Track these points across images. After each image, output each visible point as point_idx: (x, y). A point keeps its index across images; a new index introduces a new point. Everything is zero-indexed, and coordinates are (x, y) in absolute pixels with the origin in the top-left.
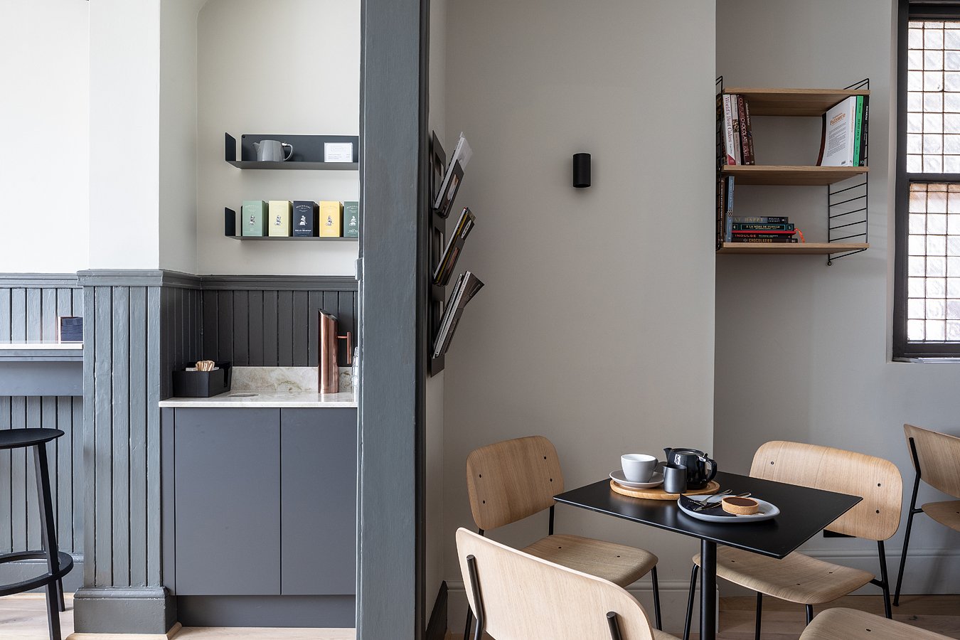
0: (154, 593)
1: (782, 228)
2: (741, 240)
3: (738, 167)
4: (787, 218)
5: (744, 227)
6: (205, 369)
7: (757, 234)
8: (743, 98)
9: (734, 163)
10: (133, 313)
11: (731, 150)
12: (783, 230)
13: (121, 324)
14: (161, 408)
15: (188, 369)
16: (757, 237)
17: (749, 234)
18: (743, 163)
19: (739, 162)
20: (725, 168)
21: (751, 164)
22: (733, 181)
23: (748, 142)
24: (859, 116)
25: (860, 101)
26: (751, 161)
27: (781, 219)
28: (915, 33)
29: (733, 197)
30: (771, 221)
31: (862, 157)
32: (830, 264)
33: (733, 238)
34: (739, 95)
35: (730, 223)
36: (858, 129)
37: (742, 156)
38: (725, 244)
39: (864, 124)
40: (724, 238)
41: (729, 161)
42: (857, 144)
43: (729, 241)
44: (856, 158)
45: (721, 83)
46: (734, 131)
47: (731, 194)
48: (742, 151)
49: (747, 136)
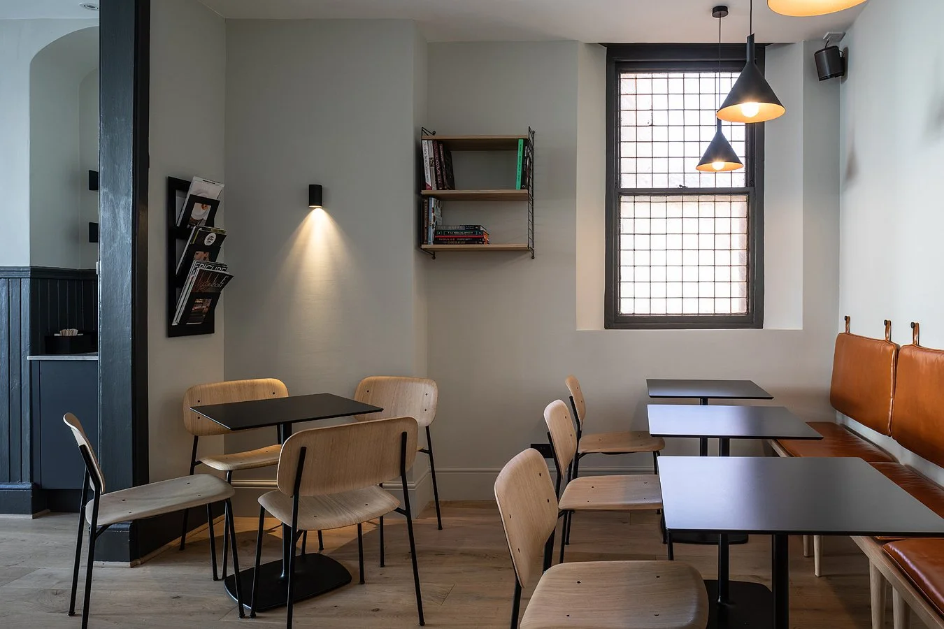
0: (24, 487)
1: (474, 233)
2: (441, 243)
3: (435, 191)
4: (479, 226)
5: (446, 233)
6: (67, 335)
7: (456, 238)
8: (438, 143)
9: (431, 188)
10: (12, 296)
11: (429, 180)
12: (475, 235)
13: (3, 303)
14: (30, 361)
15: (55, 335)
16: (456, 240)
17: (450, 238)
18: (438, 189)
19: (434, 188)
20: (423, 192)
21: (444, 189)
22: (433, 201)
23: (442, 173)
24: (520, 154)
25: (521, 142)
26: (444, 186)
27: (475, 226)
28: (628, 83)
29: (433, 212)
30: (467, 228)
31: (523, 182)
32: (533, 258)
33: (436, 241)
34: (434, 141)
35: (432, 231)
36: (520, 163)
37: (437, 183)
38: (423, 246)
39: (524, 158)
40: (427, 241)
41: (428, 187)
42: (519, 173)
43: (431, 246)
44: (518, 183)
45: (422, 133)
46: (431, 166)
47: (431, 210)
48: (436, 180)
49: (441, 169)
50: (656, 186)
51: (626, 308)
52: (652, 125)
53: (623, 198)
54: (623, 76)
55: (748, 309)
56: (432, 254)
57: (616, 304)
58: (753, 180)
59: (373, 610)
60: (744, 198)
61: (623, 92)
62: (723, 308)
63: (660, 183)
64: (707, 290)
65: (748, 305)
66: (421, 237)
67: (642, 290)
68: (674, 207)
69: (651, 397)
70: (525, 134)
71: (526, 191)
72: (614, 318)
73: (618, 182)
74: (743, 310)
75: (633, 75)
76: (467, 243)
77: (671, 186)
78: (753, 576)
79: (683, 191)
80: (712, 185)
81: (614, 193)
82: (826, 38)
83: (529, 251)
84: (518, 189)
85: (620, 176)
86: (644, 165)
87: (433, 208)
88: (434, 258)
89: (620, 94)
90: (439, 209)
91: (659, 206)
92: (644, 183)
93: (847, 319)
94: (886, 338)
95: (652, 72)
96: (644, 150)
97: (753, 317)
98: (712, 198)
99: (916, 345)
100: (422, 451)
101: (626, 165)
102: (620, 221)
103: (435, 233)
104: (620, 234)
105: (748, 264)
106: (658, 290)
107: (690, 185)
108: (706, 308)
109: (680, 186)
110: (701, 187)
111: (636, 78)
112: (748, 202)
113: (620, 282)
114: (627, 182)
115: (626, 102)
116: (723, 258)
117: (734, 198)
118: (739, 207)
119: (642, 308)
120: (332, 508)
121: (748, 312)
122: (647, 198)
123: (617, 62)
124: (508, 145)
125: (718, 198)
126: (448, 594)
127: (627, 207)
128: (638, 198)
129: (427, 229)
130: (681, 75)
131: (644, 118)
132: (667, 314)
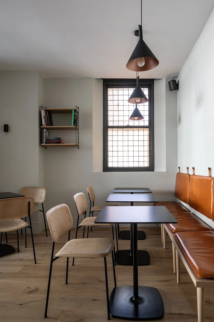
2: (48, 143)
3: (45, 126)
5: (50, 140)
7: (52, 142)
8: (46, 111)
11: (43, 123)
12: (59, 141)
20: (42, 127)
21: (48, 126)
22: (45, 130)
23: (48, 121)
24: (73, 114)
25: (73, 111)
26: (48, 125)
27: (59, 138)
28: (110, 91)
29: (45, 133)
30: (56, 139)
31: (74, 124)
32: (79, 148)
33: (46, 143)
34: (45, 110)
35: (45, 139)
36: (73, 117)
37: (46, 124)
38: (42, 144)
39: (74, 116)
40: (43, 143)
41: (43, 125)
42: (73, 121)
43: (44, 144)
44: (73, 124)
45: (41, 107)
46: (44, 118)
47: (44, 133)
48: (46, 123)
49: (47, 119)
50: (120, 125)
51: (110, 165)
52: (118, 105)
53: (109, 129)
54: (109, 89)
55: (149, 165)
56: (46, 147)
57: (107, 164)
58: (151, 123)
59: (21, 260)
60: (148, 129)
61: (109, 94)
62: (141, 165)
63: (121, 124)
64: (136, 159)
65: (149, 164)
66: (41, 141)
67: (115, 159)
68: (125, 132)
69: (113, 192)
70: (75, 108)
71: (75, 126)
72: (106, 169)
73: (107, 124)
74: (148, 165)
75: (112, 89)
76: (56, 143)
77: (125, 125)
78: (144, 249)
79: (128, 127)
80: (138, 125)
81: (106, 127)
82: (172, 77)
83: (77, 146)
84: (72, 126)
85: (108, 122)
86: (116, 118)
87: (45, 132)
88: (46, 149)
89: (108, 95)
90: (47, 133)
91: (120, 132)
92: (116, 124)
93: (179, 168)
94: (188, 173)
95: (118, 88)
96: (116, 113)
97: (151, 168)
98: (137, 129)
99: (194, 174)
100: (40, 211)
101: (110, 118)
102: (108, 137)
103: (46, 140)
104: (108, 141)
105: (149, 150)
106: (120, 159)
107: (130, 125)
108: (136, 165)
109: (127, 125)
110: (134, 125)
111: (113, 90)
112: (149, 130)
113: (108, 156)
114: (110, 124)
115: (110, 98)
116: (141, 149)
117: (145, 129)
118: (146, 132)
119: (115, 165)
120: (7, 226)
121: (149, 166)
122: (116, 129)
123: (106, 85)
124: (69, 112)
125: (140, 129)
126: (46, 255)
127: (110, 132)
128: (113, 129)
129: (43, 139)
130: (127, 89)
131: (116, 103)
132: (123, 167)
